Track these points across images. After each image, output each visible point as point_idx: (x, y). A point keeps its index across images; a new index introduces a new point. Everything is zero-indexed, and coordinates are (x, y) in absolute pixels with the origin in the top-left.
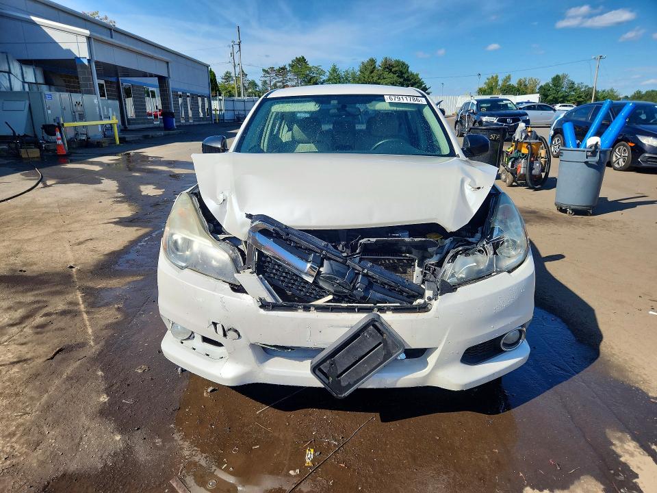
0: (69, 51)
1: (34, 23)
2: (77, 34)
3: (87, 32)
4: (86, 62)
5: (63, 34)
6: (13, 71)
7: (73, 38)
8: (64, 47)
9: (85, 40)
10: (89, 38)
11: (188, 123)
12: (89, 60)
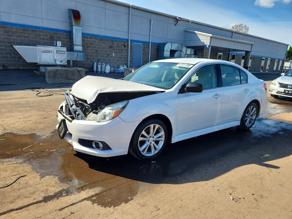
0: (203, 42)
1: (195, 33)
2: (207, 36)
3: (211, 35)
4: (208, 46)
5: (203, 36)
6: (183, 51)
7: (206, 37)
8: (202, 41)
9: (209, 38)
10: (211, 37)
11: (264, 73)
12: (209, 46)
